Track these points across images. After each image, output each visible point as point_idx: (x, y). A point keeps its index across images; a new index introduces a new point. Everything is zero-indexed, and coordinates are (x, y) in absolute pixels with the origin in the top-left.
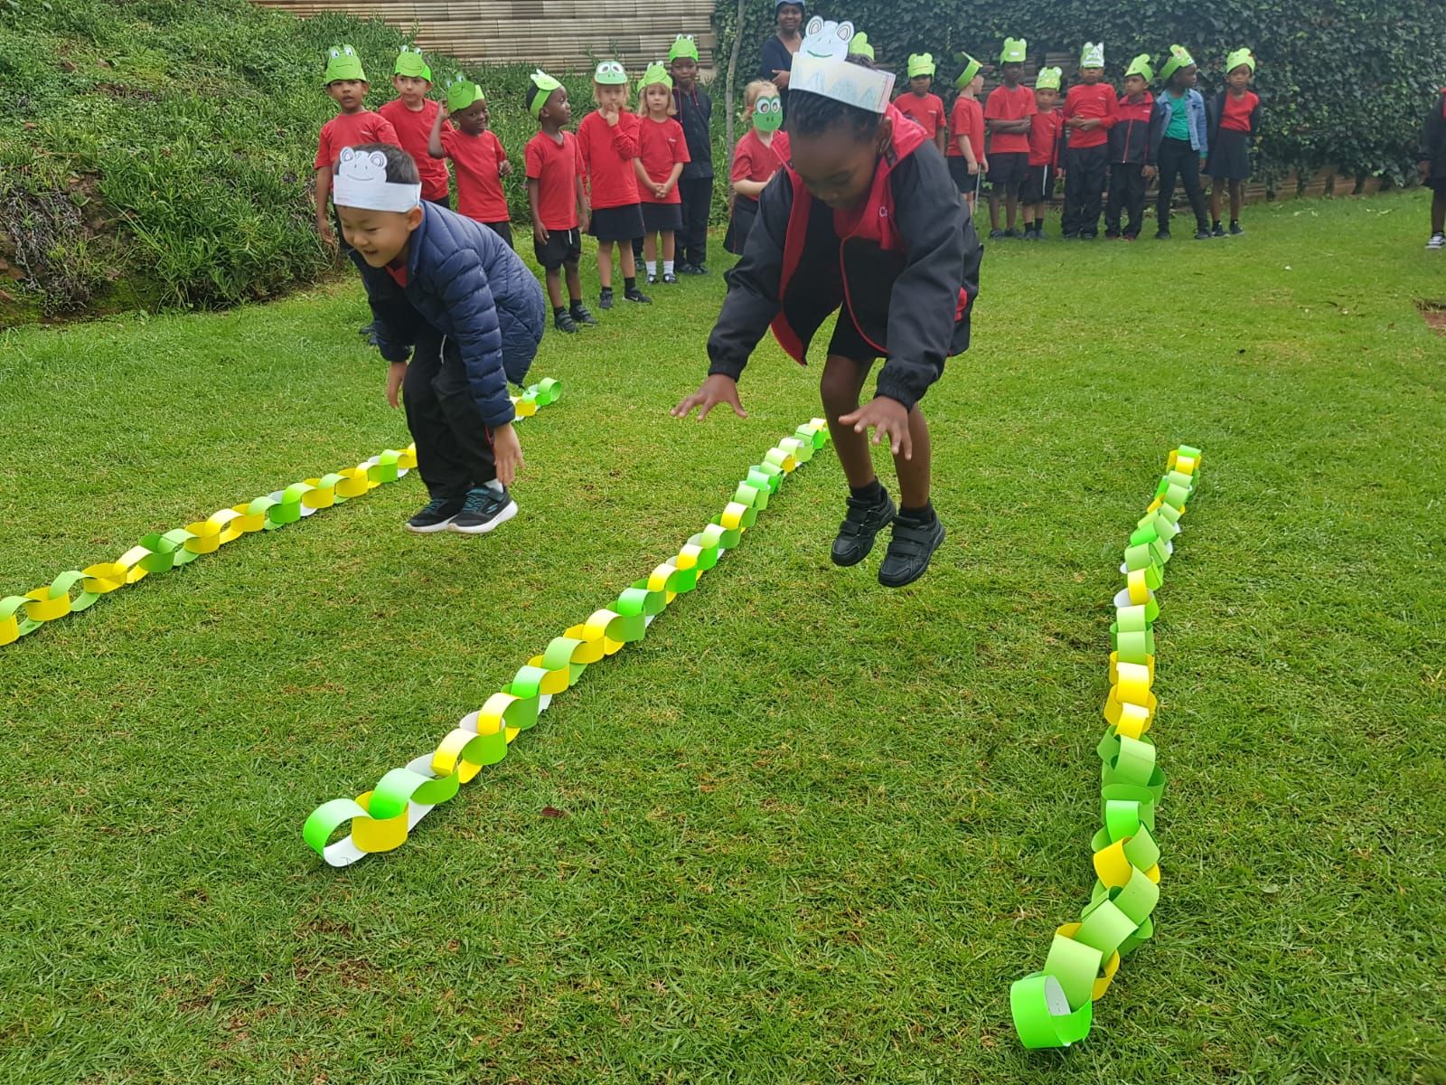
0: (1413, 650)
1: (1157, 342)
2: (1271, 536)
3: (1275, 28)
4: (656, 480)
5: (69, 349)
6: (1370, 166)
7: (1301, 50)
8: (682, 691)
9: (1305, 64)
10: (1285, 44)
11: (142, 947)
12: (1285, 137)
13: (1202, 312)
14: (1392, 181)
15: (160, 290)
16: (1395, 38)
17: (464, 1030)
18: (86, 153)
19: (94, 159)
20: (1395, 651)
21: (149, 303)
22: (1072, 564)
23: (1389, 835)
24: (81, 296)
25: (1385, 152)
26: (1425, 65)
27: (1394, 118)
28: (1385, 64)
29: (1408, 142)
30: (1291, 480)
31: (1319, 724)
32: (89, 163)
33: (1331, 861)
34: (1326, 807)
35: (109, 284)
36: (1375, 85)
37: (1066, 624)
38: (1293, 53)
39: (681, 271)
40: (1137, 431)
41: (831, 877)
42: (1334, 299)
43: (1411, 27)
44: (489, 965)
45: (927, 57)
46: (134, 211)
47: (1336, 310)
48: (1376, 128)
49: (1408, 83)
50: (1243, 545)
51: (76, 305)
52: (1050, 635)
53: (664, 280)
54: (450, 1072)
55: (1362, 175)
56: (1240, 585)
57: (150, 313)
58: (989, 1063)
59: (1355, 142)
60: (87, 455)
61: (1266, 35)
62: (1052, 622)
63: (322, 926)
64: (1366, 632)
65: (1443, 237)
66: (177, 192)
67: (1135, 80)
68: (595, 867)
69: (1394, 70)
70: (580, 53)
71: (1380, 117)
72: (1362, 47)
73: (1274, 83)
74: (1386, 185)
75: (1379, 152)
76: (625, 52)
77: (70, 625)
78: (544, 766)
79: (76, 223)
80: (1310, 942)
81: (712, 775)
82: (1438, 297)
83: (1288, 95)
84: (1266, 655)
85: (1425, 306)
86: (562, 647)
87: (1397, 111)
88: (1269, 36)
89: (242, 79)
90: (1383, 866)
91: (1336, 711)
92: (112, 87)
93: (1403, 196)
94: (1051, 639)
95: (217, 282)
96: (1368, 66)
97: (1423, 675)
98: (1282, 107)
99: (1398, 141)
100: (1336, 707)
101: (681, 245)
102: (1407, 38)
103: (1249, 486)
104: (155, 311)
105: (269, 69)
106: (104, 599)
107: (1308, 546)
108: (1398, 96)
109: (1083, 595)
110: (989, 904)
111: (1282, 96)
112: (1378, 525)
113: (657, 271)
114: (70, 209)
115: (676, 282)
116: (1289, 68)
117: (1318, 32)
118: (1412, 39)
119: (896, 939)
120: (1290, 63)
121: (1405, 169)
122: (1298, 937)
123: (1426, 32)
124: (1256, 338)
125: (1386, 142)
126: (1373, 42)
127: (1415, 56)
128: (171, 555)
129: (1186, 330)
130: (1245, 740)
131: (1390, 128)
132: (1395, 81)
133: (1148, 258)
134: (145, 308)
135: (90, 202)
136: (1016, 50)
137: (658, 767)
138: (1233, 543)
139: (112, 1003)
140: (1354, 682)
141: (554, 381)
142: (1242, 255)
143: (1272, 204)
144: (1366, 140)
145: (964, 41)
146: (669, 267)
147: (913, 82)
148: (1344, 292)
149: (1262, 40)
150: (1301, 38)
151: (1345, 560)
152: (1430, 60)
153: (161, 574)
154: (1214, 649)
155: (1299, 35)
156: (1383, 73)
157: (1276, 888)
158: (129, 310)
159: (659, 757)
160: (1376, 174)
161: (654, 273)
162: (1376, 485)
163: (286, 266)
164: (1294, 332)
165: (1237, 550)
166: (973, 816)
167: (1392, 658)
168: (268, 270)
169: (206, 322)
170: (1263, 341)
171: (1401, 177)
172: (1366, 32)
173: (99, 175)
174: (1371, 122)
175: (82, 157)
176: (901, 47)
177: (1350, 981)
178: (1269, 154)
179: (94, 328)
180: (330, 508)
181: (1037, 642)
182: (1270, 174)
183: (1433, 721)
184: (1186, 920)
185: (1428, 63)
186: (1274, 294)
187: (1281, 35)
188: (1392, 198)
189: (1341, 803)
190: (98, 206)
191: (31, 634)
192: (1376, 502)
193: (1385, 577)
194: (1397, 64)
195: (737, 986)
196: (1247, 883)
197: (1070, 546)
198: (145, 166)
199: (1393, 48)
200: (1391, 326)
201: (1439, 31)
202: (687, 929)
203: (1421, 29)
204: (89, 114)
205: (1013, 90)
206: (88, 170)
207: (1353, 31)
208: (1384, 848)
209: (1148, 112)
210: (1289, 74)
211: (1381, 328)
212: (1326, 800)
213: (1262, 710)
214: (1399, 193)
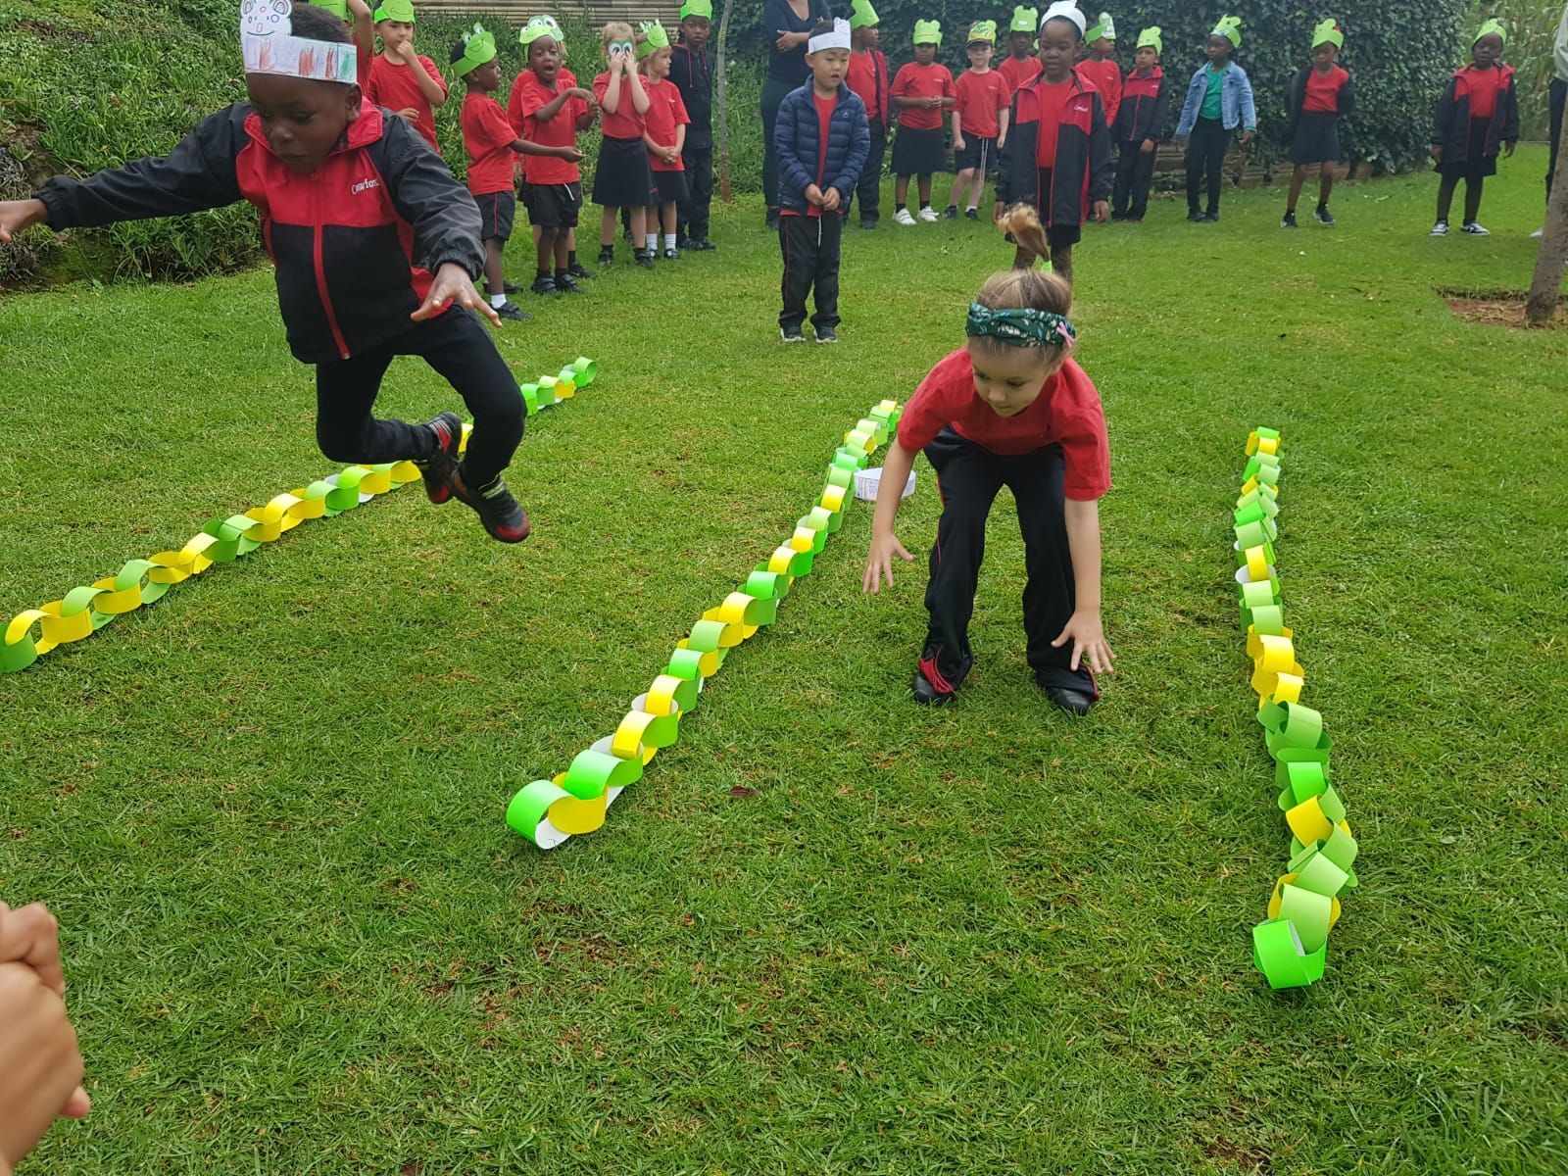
0: (1521, 620)
1: (1194, 325)
2: (1363, 516)
3: (1275, 5)
4: (728, 463)
5: (28, 320)
6: (1363, 151)
7: (1300, 30)
8: (829, 672)
9: (1303, 44)
10: (1285, 23)
11: (361, 937)
12: (1284, 118)
13: (1229, 296)
14: (1384, 168)
15: (114, 257)
16: (1387, 21)
17: (727, 999)
18: (23, 99)
19: (32, 107)
20: (1505, 622)
21: (102, 272)
22: (1178, 544)
23: (1541, 788)
24: (28, 263)
25: (1377, 136)
26: (1414, 51)
27: (1386, 104)
28: (1378, 48)
29: (1399, 128)
30: (1364, 461)
31: (1452, 690)
32: (26, 111)
33: (1494, 814)
34: (1477, 765)
35: (58, 249)
36: (1369, 68)
37: (1188, 601)
38: (1292, 32)
39: (682, 247)
40: (1204, 413)
41: (1032, 845)
42: (1356, 285)
43: (1403, 11)
44: (730, 937)
45: (935, 25)
46: (83, 168)
47: (1360, 296)
48: (1370, 113)
49: (1399, 68)
50: (1338, 524)
51: (21, 273)
52: (1175, 612)
53: (666, 255)
54: (724, 1038)
55: (1356, 159)
56: (1345, 562)
57: (103, 283)
58: (1235, 1005)
59: (1350, 126)
60: (86, 438)
61: (1266, 13)
62: (1174, 600)
63: (544, 906)
64: (1474, 604)
65: (1447, 225)
66: (130, 146)
67: (1149, 53)
68: (799, 843)
69: (1386, 54)
70: (546, 5)
71: (1374, 102)
72: (1358, 29)
73: (1274, 63)
74: (1378, 171)
75: (1372, 138)
76: (595, 6)
77: (144, 619)
78: (717, 748)
79: (18, 179)
80: (1494, 885)
81: (884, 755)
82: (1454, 285)
83: (1287, 75)
84: (1388, 628)
85: (1444, 292)
86: (707, 627)
87: (1389, 96)
88: (1268, 14)
89: (180, 21)
90: (1544, 815)
91: (1464, 678)
92: (35, 24)
93: (1395, 183)
94: (1177, 616)
95: (179, 249)
96: (1362, 49)
97: (1536, 642)
98: (1281, 88)
99: (1390, 127)
100: (1465, 674)
101: (683, 219)
102: (1399, 22)
103: (1328, 467)
104: (109, 280)
105: (211, 11)
106: (174, 591)
107: (1400, 525)
108: (1391, 80)
109: (1199, 573)
110: (1190, 864)
111: (1281, 76)
112: (1459, 504)
113: (658, 244)
114: (11, 163)
115: (679, 257)
116: (1288, 47)
117: (1316, 12)
118: (1404, 23)
119: (1112, 899)
120: (1289, 42)
121: (1396, 156)
122: (1482, 882)
123: (1417, 16)
124: (1290, 323)
125: (1379, 127)
126: (1367, 24)
127: (1406, 41)
128: (236, 543)
129: (1220, 315)
130: (1388, 707)
131: (1384, 114)
132: (1388, 66)
133: (1161, 241)
134: (97, 278)
135: (32, 156)
136: (1025, 19)
137: (830, 747)
138: (1326, 522)
139: (350, 992)
140: (1475, 651)
141: (591, 361)
142: (1254, 240)
143: (1271, 188)
144: (1361, 124)
145: (960, 8)
146: (671, 240)
147: (917, 49)
148: (1365, 278)
149: (1263, 18)
150: (1300, 17)
151: (1438, 537)
152: (1421, 46)
153: (225, 563)
154: (1337, 622)
155: (1298, 14)
156: (1376, 56)
157: (1452, 839)
158: (80, 279)
159: (828, 737)
160: (1369, 159)
161: (655, 247)
162: (1447, 466)
163: (251, 233)
164: (1328, 318)
165: (1332, 530)
166: (1152, 785)
167: (1505, 628)
168: (233, 237)
169: (170, 295)
170: (1300, 326)
171: (1392, 164)
172: (1361, 14)
173: (39, 125)
174: (1366, 107)
175: (18, 105)
176: (893, 11)
177: (1539, 918)
178: (1267, 136)
179: (46, 299)
180: (386, 494)
181: (1165, 621)
182: (1267, 156)
183: (1554, 684)
184: (1378, 873)
185: (1418, 49)
186: (1297, 280)
187: (1281, 13)
188: (1384, 185)
189: (1490, 761)
190: (41, 160)
191: (103, 628)
192: (1450, 483)
193: (1480, 552)
194: (1390, 48)
195: (974, 947)
196: (1423, 836)
197: (1172, 526)
198: (94, 117)
199: (1386, 31)
200: (1418, 312)
201: (1429, 16)
202: (909, 898)
203: (1413, 13)
204: (17, 55)
205: (1022, 61)
206: (26, 120)
207: (1349, 12)
208: (1539, 800)
209: (1156, 87)
210: (1287, 54)
211: (1409, 313)
212: (1476, 759)
213: (1397, 678)
214: (1391, 180)
